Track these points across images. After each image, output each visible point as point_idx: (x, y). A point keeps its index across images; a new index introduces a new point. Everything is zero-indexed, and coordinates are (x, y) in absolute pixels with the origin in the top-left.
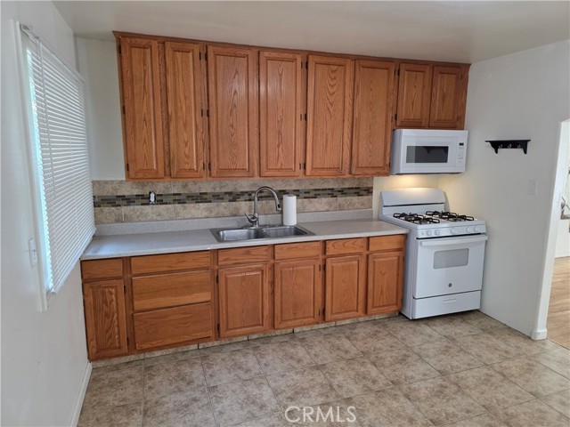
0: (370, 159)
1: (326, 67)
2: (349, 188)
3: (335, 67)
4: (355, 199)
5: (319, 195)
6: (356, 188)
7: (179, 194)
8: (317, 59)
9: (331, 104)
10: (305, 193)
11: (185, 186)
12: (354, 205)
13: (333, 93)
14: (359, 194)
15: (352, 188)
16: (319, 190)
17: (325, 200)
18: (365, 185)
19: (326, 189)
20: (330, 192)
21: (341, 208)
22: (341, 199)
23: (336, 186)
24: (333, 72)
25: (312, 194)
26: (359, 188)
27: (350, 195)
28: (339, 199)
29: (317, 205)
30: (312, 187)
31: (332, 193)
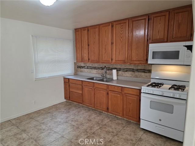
0: (137, 57)
1: (119, 25)
2: (140, 69)
3: (123, 24)
4: (143, 74)
5: (128, 71)
6: (143, 69)
7: (91, 67)
8: (116, 23)
9: (121, 38)
10: (123, 69)
11: (92, 65)
12: (142, 76)
13: (122, 34)
14: (144, 72)
15: (141, 69)
16: (128, 69)
17: (130, 73)
18: (147, 69)
19: (130, 69)
20: (132, 70)
21: (136, 77)
22: (137, 73)
23: (135, 68)
24: (122, 26)
25: (125, 70)
26: (145, 69)
27: (141, 72)
28: (136, 73)
29: (127, 74)
30: (125, 68)
31: (133, 70)
